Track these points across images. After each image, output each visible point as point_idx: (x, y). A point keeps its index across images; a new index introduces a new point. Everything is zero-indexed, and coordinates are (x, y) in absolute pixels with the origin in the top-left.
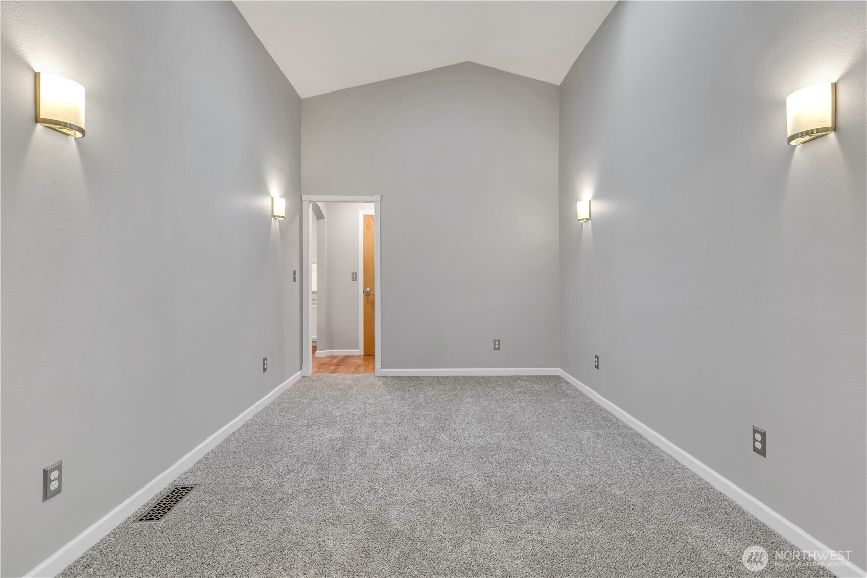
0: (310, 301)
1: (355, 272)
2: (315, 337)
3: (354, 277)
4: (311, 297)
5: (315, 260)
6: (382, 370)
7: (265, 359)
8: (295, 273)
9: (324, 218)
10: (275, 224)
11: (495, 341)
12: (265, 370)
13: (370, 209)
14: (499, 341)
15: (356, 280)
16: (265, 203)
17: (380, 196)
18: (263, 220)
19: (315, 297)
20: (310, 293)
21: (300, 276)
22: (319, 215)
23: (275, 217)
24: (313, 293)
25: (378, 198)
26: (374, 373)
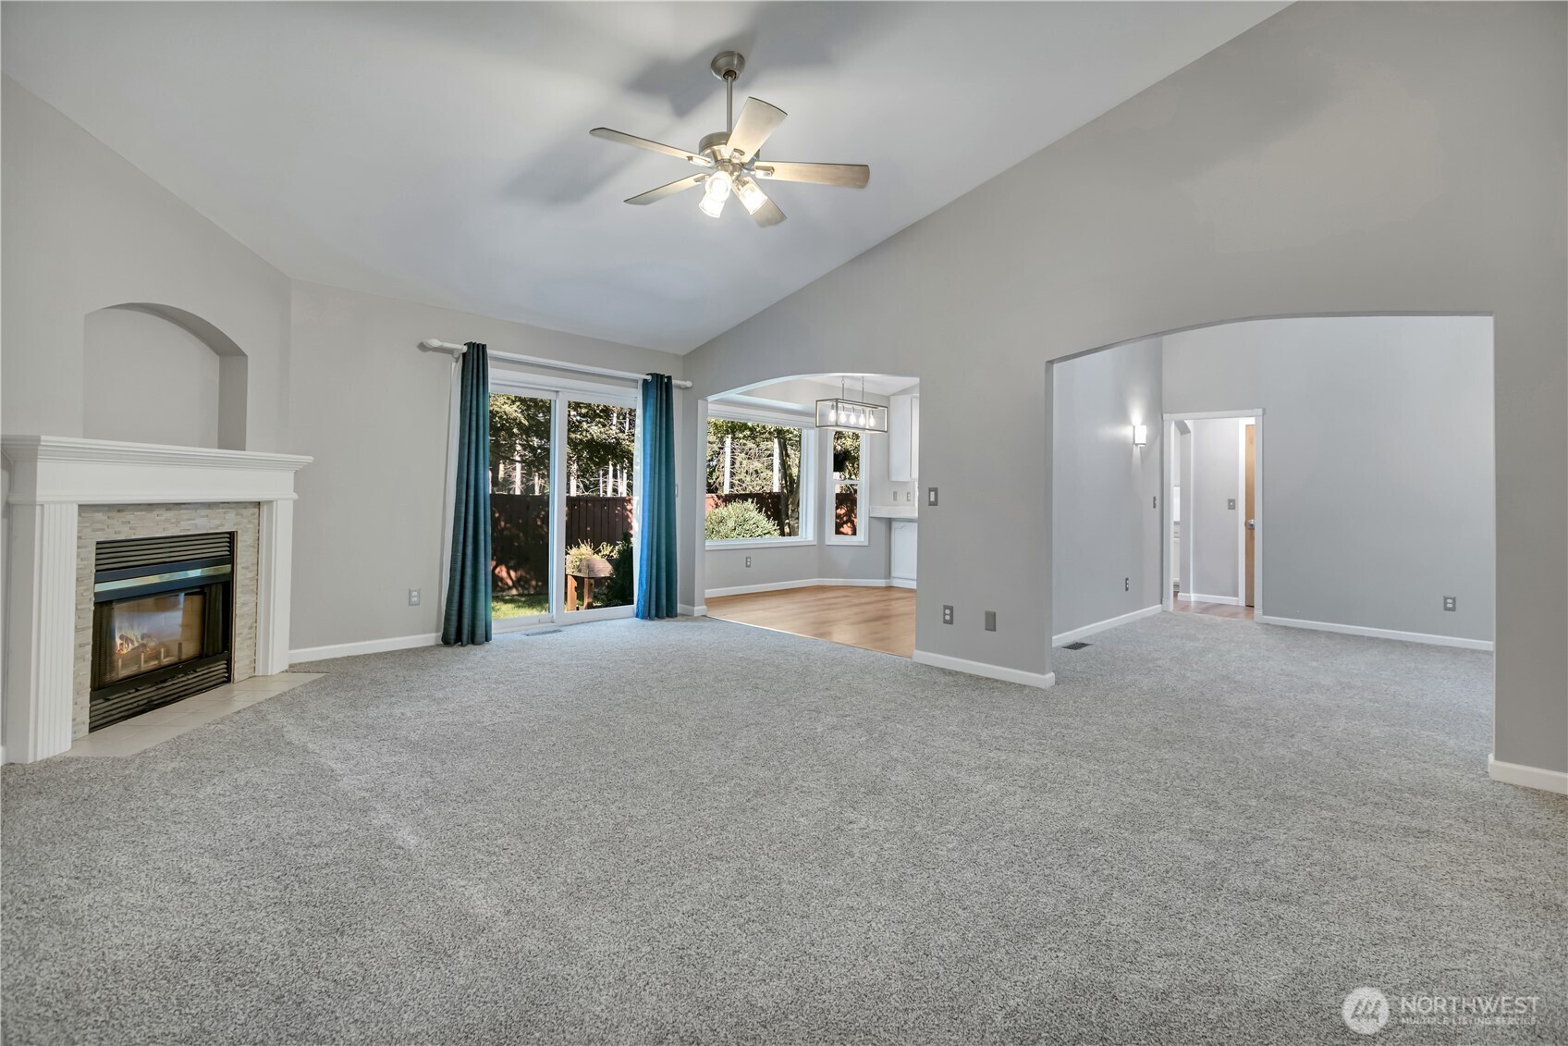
0: (1172, 535)
1: (1233, 498)
2: (1178, 579)
3: (1232, 504)
4: (1173, 528)
5: (1178, 482)
6: (1265, 617)
7: (1127, 579)
8: (1155, 499)
9: (1189, 432)
10: (1136, 451)
11: (1446, 599)
12: (1127, 589)
13: (1252, 421)
14: (1454, 599)
15: (1234, 508)
16: (1126, 432)
17: (1261, 410)
18: (1125, 448)
19: (1178, 528)
20: (1172, 524)
21: (1161, 503)
22: (1183, 429)
23: (1137, 445)
24: (1176, 523)
25: (1260, 411)
26: (1253, 618)
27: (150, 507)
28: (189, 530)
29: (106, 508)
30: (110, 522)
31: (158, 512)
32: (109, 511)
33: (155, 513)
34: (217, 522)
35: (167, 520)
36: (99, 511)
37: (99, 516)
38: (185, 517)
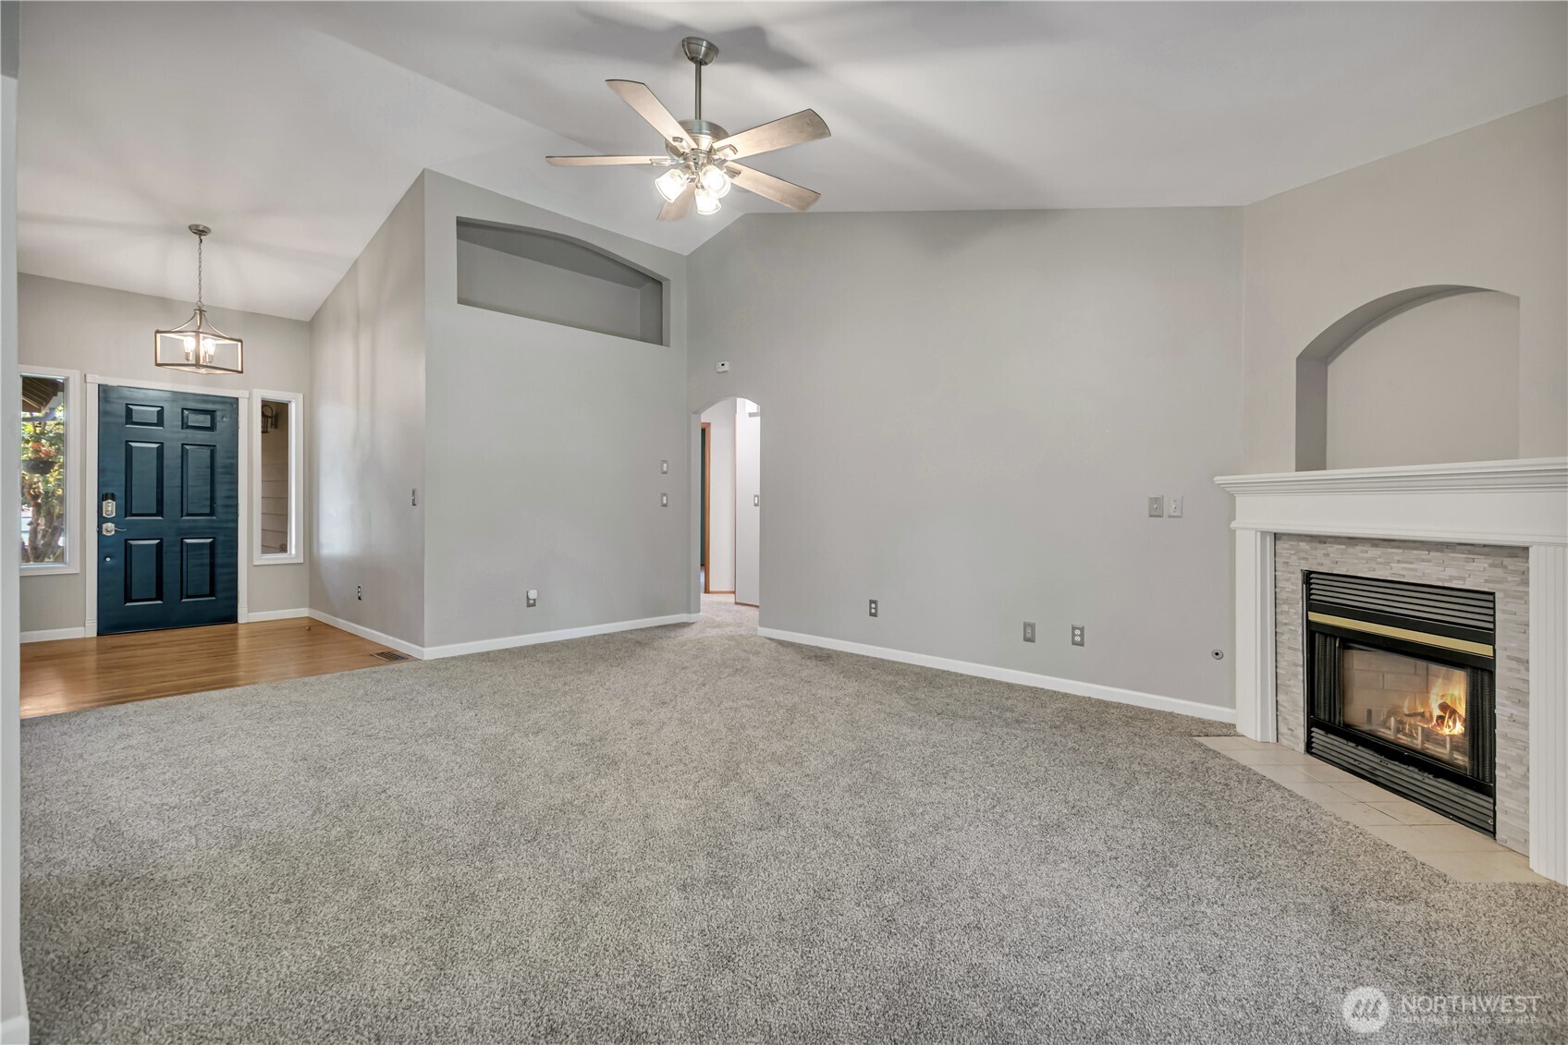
27: (1352, 541)
28: (1404, 576)
29: (1309, 539)
30: (1314, 552)
31: (1362, 548)
32: (1311, 541)
33: (1359, 548)
34: (1451, 572)
35: (1374, 559)
36: (1303, 541)
37: (1303, 545)
38: (1397, 558)
